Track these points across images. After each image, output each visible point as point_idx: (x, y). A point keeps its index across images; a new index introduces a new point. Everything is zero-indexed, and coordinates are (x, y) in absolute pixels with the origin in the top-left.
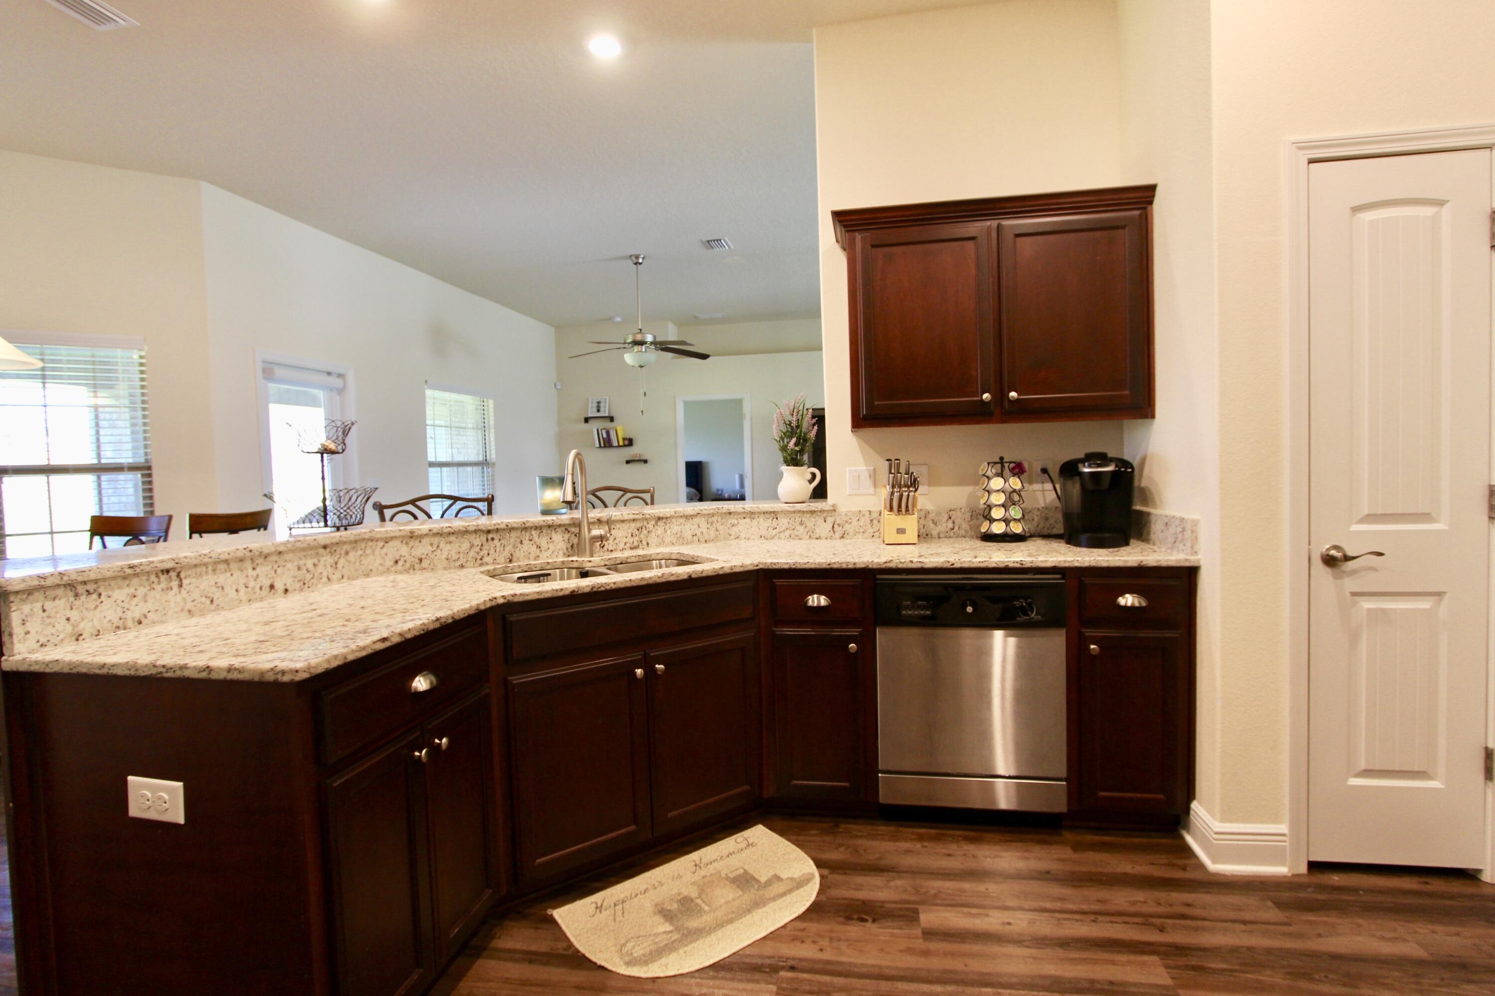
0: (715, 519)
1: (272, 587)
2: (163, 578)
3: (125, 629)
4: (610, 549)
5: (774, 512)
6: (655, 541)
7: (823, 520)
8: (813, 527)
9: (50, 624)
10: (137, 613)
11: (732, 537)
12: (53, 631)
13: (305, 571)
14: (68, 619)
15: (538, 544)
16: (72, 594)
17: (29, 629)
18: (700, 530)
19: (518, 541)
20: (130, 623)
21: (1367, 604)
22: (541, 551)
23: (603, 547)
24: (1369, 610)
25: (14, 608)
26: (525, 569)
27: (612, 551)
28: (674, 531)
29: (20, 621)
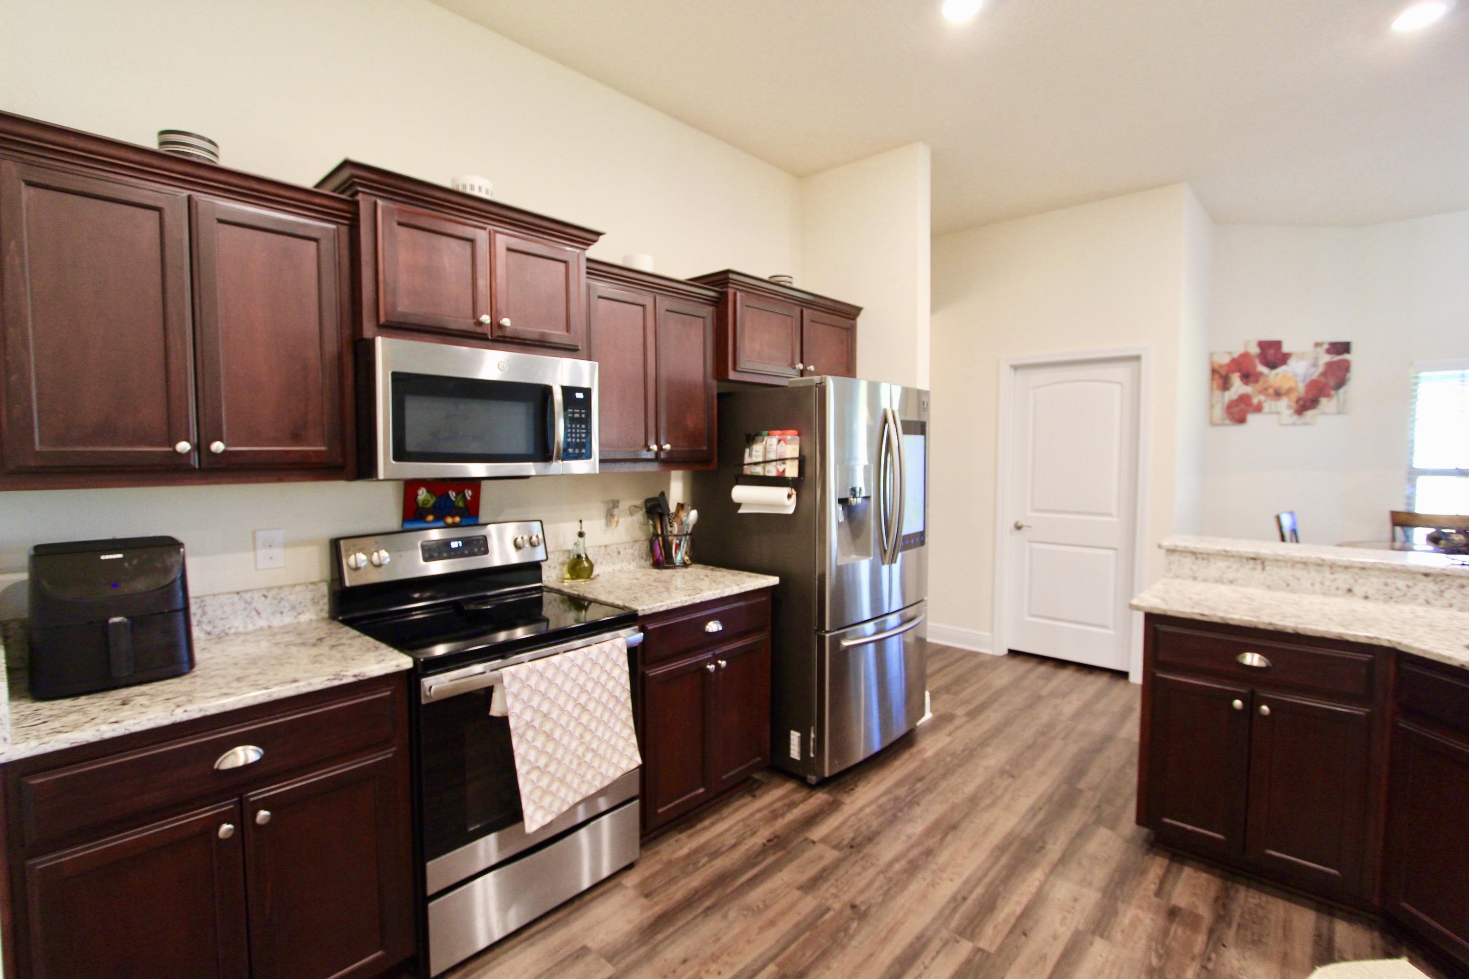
1: (1350, 591)
2: (1251, 562)
3: (1223, 583)
10: (1231, 576)
13: (1394, 589)
14: (1190, 569)
16: (1194, 557)
20: (1225, 581)
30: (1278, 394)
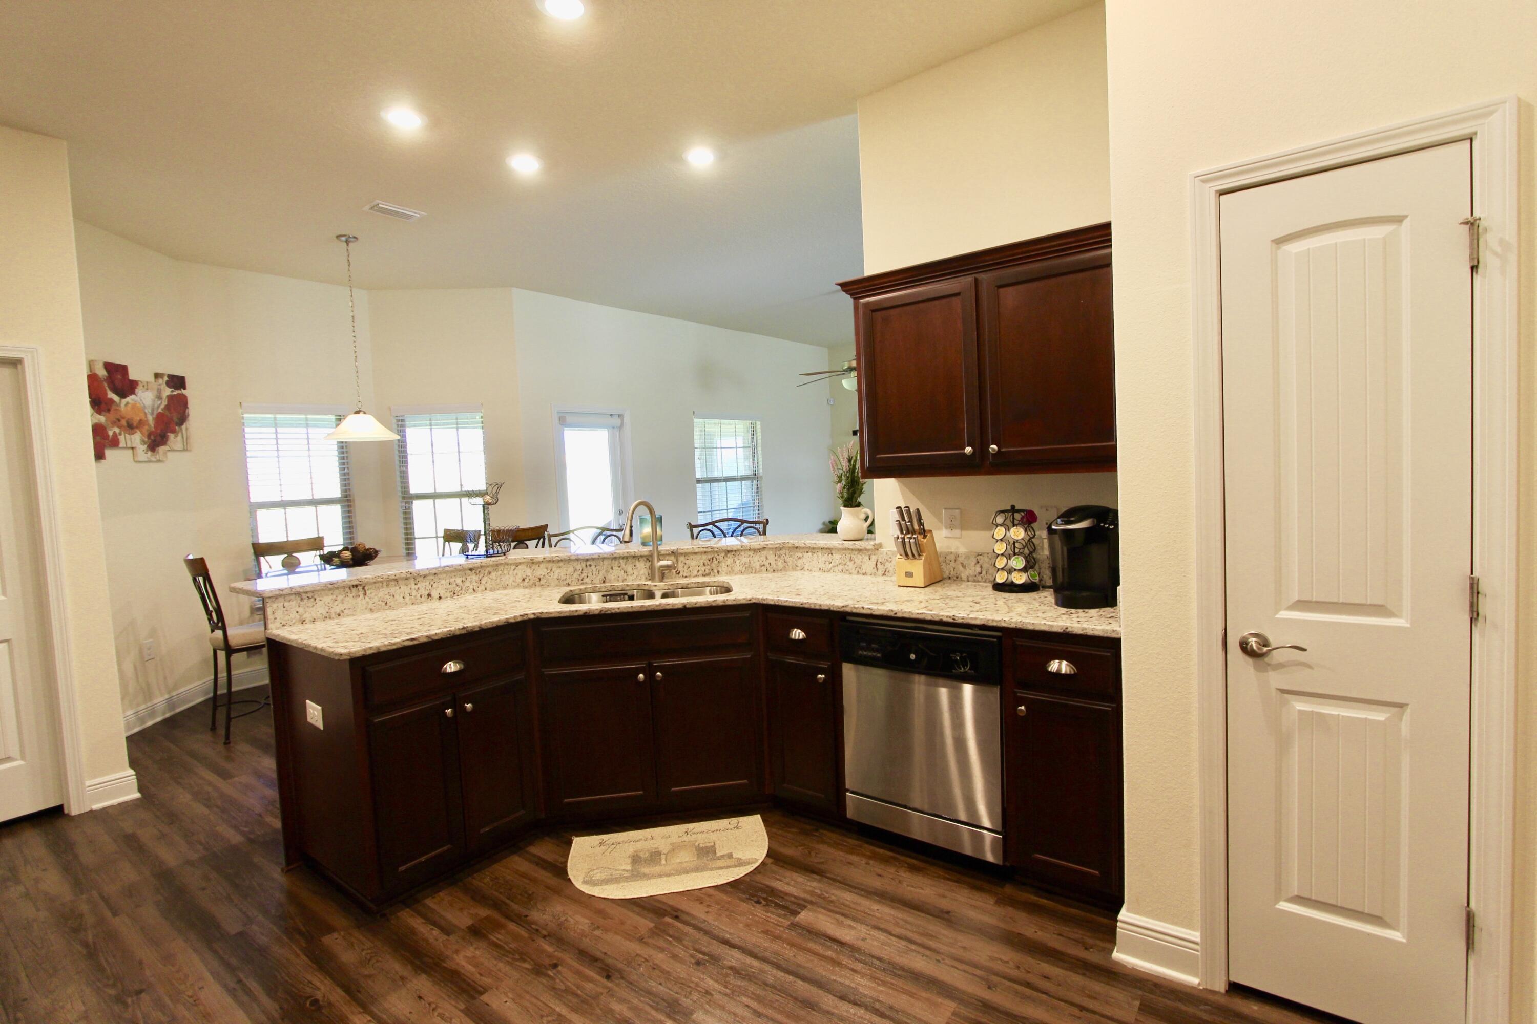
0: (782, 552)
1: (429, 595)
2: (354, 590)
3: (330, 618)
4: (685, 575)
5: (829, 549)
6: (725, 569)
7: (868, 558)
8: (860, 564)
9: (287, 614)
10: (338, 610)
11: (798, 568)
12: (289, 618)
13: (455, 585)
14: (297, 612)
15: (625, 569)
16: (299, 598)
17: (277, 617)
18: (768, 561)
19: (610, 567)
20: (333, 615)
21: (1301, 705)
22: (627, 575)
23: (678, 574)
24: (1301, 712)
25: (268, 605)
26: (610, 589)
27: (686, 577)
28: (743, 562)
29: (271, 612)
30: (131, 427)
